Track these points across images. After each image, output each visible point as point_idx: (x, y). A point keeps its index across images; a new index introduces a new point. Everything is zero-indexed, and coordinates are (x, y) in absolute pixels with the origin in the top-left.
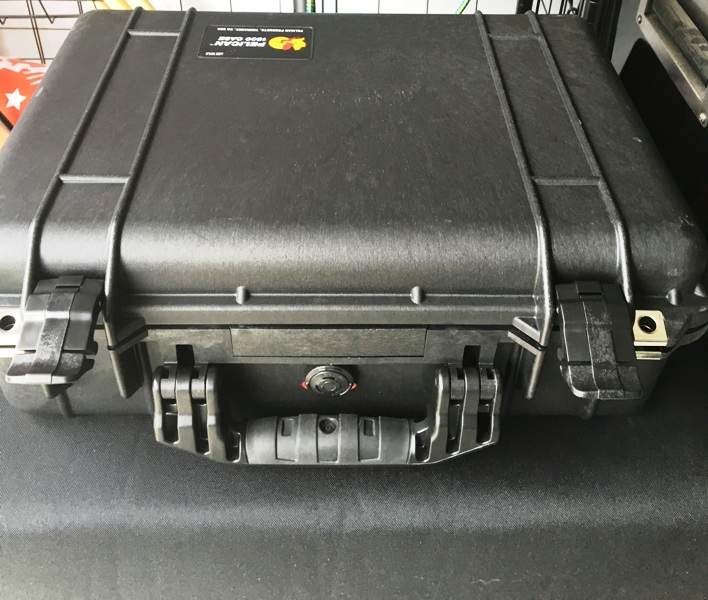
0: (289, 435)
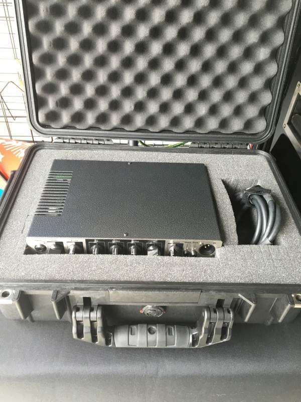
0: (134, 334)
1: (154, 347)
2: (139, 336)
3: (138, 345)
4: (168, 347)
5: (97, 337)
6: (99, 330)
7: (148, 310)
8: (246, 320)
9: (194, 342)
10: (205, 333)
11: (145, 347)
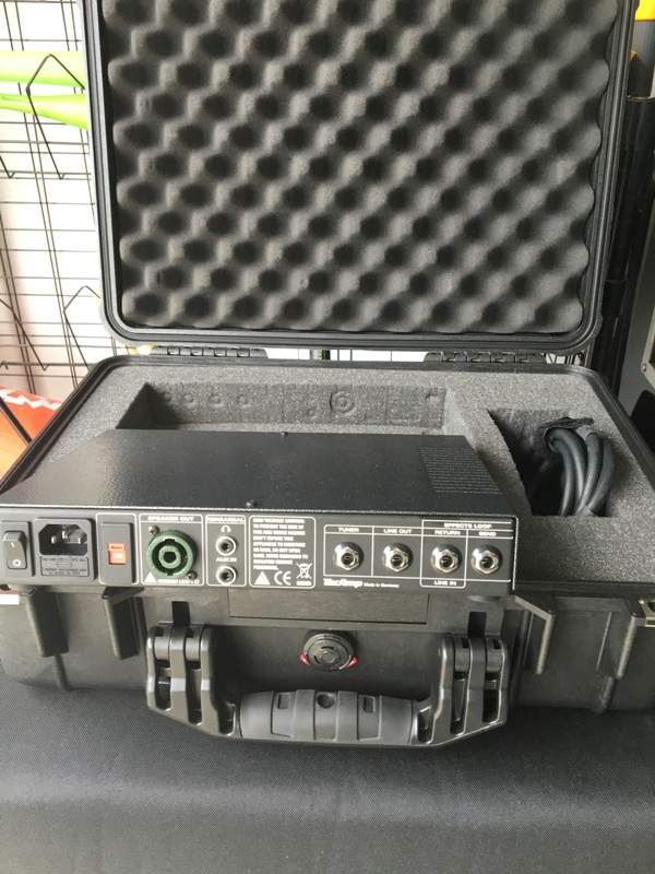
0: (285, 708)
1: (328, 741)
2: (295, 713)
3: (292, 736)
4: (364, 741)
5: (200, 714)
6: (205, 685)
7: (316, 646)
8: (540, 669)
9: (423, 734)
10: (445, 701)
11: (309, 739)
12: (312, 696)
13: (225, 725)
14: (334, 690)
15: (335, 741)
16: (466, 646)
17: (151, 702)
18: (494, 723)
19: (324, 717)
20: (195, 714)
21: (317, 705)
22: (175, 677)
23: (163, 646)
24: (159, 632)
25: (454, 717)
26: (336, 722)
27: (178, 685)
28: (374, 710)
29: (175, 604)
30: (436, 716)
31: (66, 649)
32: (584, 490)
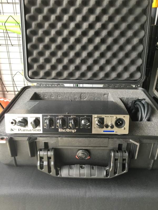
1: (83, 177)
2: (75, 170)
3: (74, 176)
4: (93, 177)
5: (51, 171)
6: (52, 163)
7: (80, 153)
8: (136, 158)
9: (107, 175)
10: (113, 166)
11: (78, 177)
12: (79, 166)
13: (57, 174)
14: (85, 164)
15: (85, 177)
16: (118, 152)
17: (39, 168)
18: (125, 172)
19: (82, 171)
20: (50, 171)
21: (80, 168)
22: (45, 161)
23: (42, 153)
24: (41, 150)
25: (115, 171)
26: (85, 172)
27: (45, 163)
28: (95, 169)
29: (45, 143)
30: (110, 170)
31: (17, 156)
32: (144, 115)
